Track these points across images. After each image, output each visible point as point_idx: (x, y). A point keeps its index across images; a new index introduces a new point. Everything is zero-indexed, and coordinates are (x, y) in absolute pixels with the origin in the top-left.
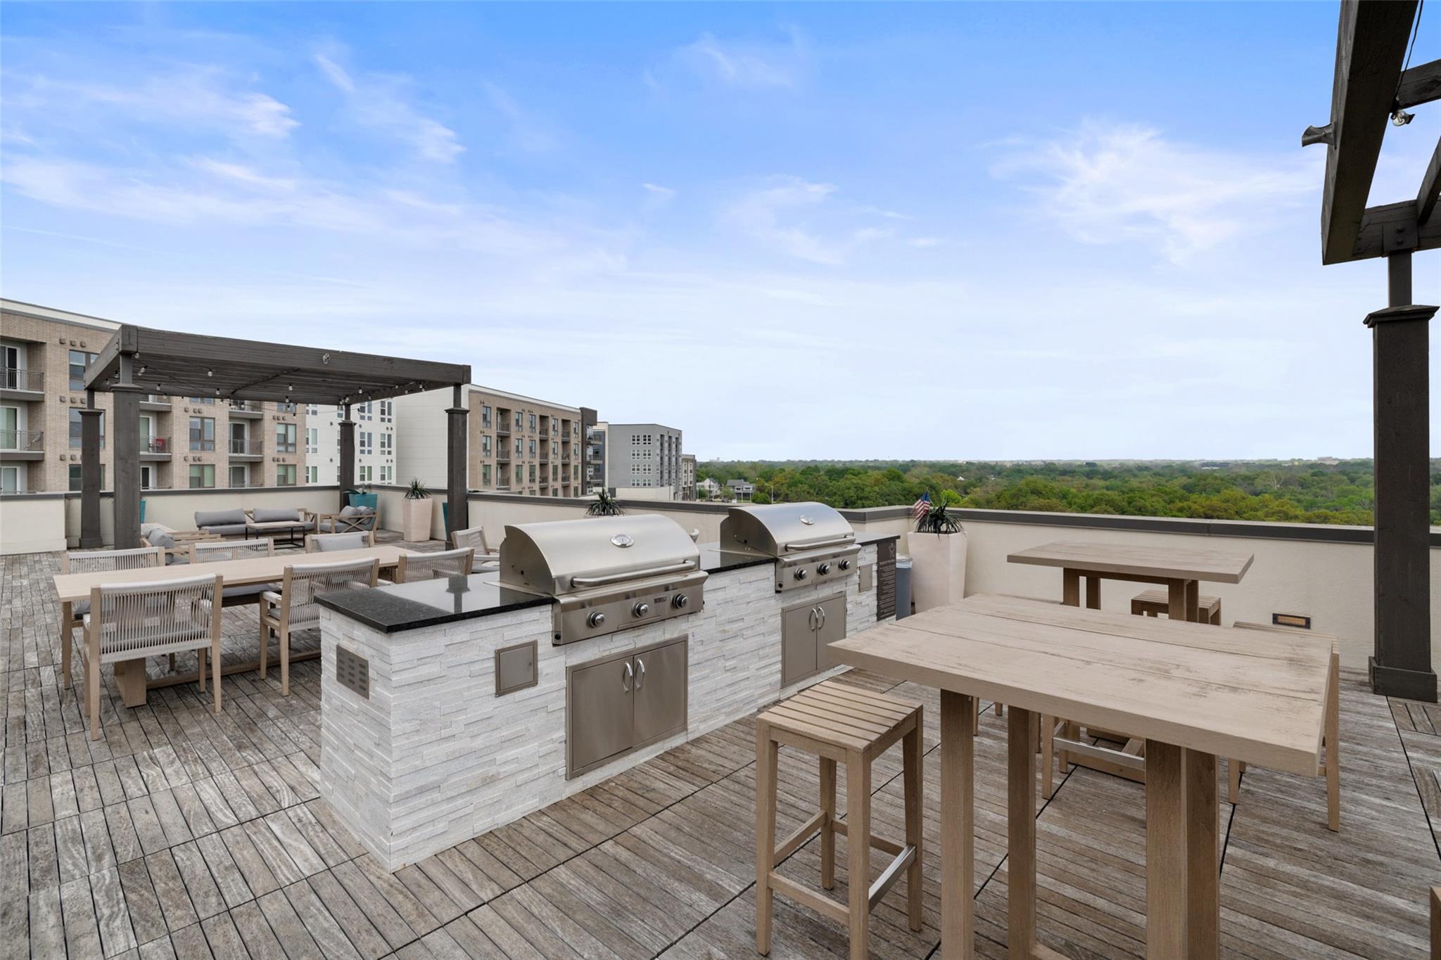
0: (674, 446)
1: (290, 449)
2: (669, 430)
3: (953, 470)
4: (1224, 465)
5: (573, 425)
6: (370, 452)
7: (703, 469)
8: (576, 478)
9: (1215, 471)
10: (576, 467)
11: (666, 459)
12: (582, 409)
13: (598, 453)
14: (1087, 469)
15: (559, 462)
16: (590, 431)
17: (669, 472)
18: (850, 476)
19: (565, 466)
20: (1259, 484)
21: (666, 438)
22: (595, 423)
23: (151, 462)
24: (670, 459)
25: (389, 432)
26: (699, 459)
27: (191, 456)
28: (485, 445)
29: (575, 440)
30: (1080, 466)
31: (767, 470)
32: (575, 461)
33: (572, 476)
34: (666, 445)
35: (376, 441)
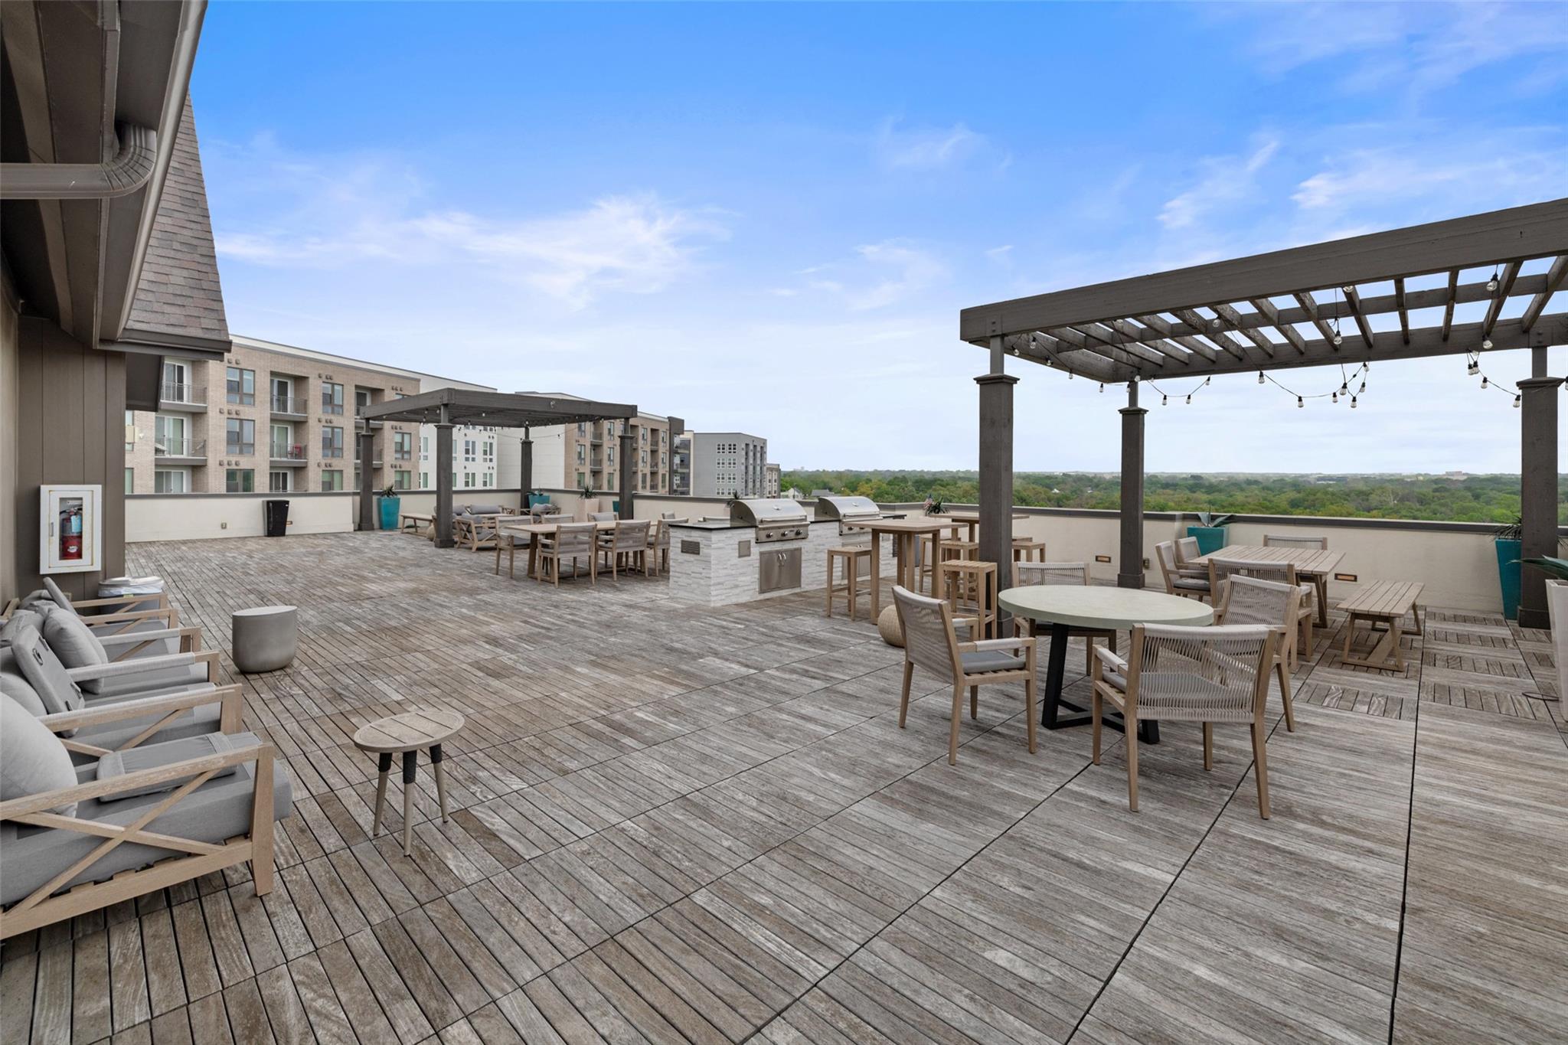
0: (758, 455)
1: (406, 456)
2: (754, 439)
3: (1047, 481)
4: (1341, 479)
5: (661, 435)
6: (473, 459)
7: (787, 478)
8: (664, 487)
9: (1329, 485)
10: (664, 475)
11: (751, 468)
12: (670, 418)
13: (684, 462)
14: (1191, 482)
15: (648, 470)
16: (677, 440)
17: (754, 481)
18: (939, 487)
19: (653, 474)
20: (1374, 499)
21: (751, 447)
22: (682, 432)
23: (289, 468)
24: (754, 468)
25: (491, 440)
26: (784, 468)
27: (323, 462)
28: (580, 453)
29: (663, 449)
30: (1185, 479)
31: (853, 480)
32: (663, 469)
33: (660, 484)
34: (751, 454)
35: (479, 449)
